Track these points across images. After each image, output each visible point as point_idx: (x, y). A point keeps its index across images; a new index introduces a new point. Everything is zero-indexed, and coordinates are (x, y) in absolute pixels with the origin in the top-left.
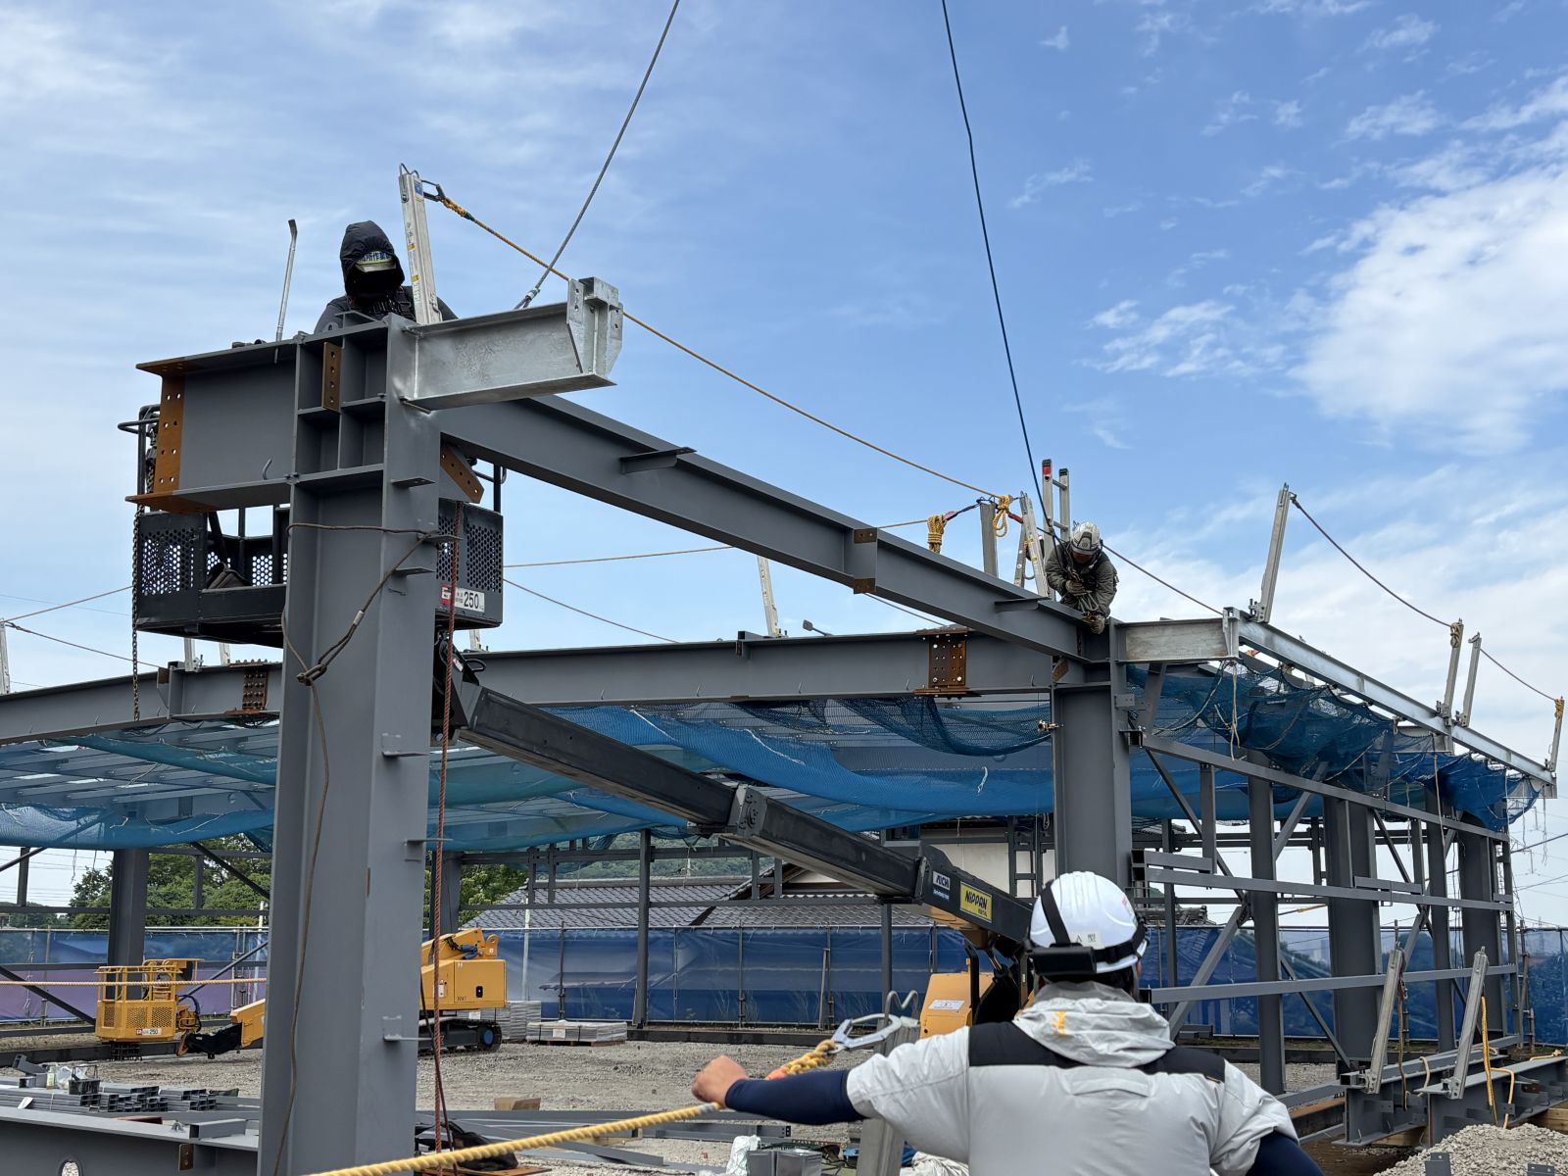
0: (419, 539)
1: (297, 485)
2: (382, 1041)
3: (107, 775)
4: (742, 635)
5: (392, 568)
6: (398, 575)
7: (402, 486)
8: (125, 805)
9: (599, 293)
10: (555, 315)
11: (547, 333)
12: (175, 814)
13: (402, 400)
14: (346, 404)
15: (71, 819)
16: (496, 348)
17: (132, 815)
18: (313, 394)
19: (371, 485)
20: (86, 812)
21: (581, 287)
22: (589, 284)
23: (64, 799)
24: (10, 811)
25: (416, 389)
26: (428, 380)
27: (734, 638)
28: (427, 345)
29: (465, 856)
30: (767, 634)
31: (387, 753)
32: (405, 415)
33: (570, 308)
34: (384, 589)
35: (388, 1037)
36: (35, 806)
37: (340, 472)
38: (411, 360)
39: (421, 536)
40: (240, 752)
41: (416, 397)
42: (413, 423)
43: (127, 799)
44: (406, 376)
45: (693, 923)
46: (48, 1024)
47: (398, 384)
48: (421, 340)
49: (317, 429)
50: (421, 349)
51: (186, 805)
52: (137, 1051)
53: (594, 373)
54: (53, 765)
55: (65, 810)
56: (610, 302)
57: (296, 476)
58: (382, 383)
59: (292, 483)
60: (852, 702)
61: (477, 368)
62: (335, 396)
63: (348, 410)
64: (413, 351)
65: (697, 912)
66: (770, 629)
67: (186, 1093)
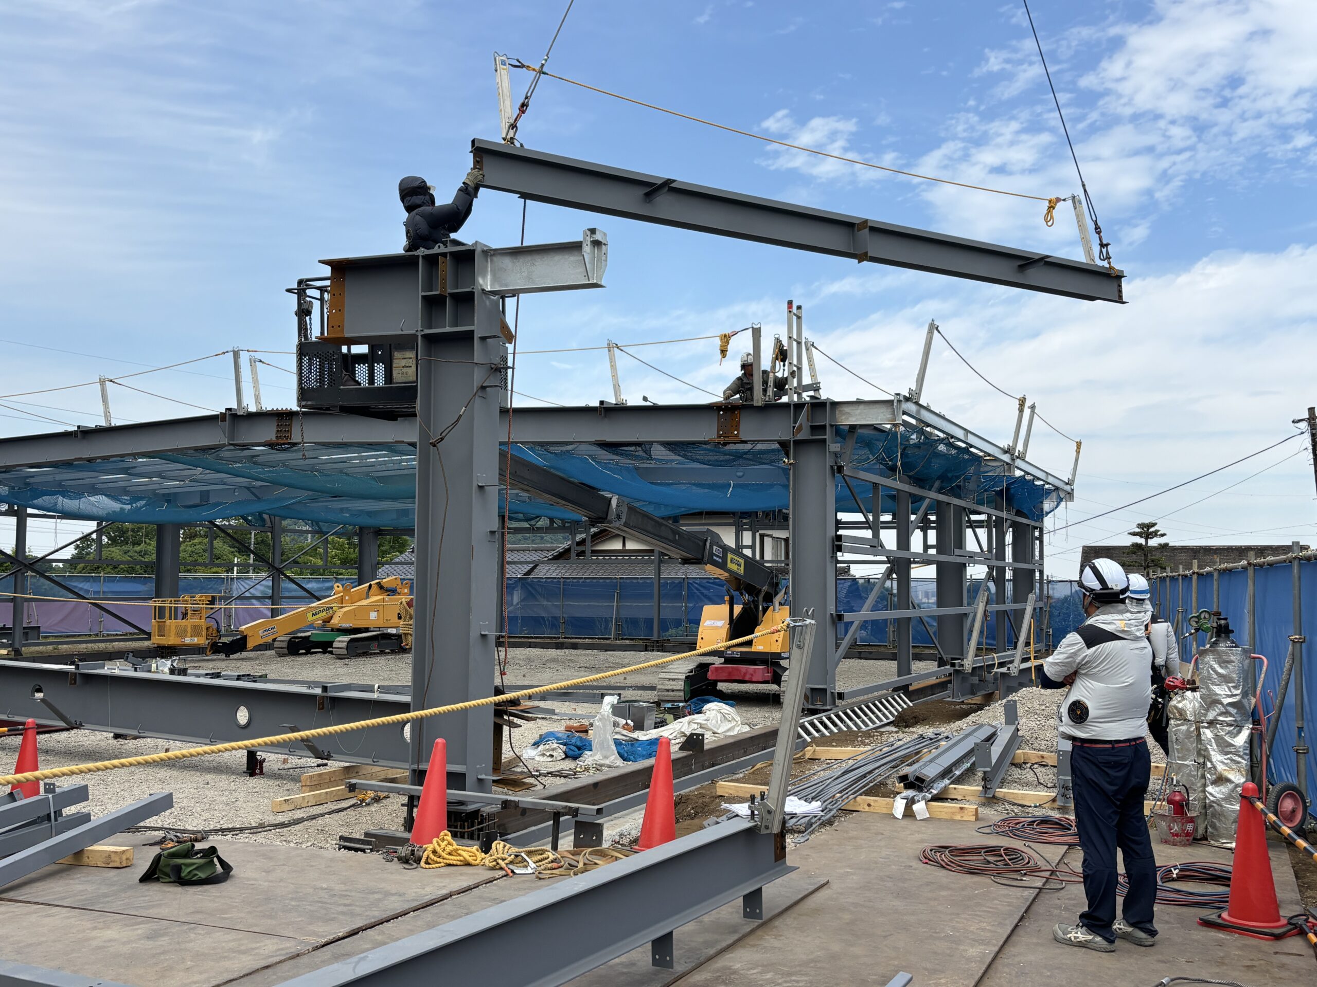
0: (492, 368)
1: (422, 336)
2: (479, 634)
3: (160, 476)
4: (602, 402)
5: (480, 385)
6: (483, 388)
7: (483, 339)
8: (164, 495)
9: (598, 237)
10: (575, 247)
11: (567, 257)
12: (197, 501)
13: (483, 290)
14: (450, 291)
15: (128, 504)
16: (537, 264)
17: (168, 501)
18: (429, 285)
19: (467, 338)
20: (141, 499)
21: (589, 233)
22: (593, 231)
23: (125, 491)
24: (90, 498)
25: (489, 283)
26: (495, 279)
27: (597, 404)
28: (495, 259)
29: (381, 530)
30: (614, 402)
31: (480, 484)
32: (484, 296)
33: (584, 245)
34: (477, 397)
35: (483, 633)
36: (106, 495)
37: (448, 329)
38: (487, 267)
39: (493, 366)
40: (255, 463)
41: (489, 288)
42: (488, 303)
43: (167, 491)
44: (484, 277)
45: (525, 574)
46: (103, 636)
47: (481, 281)
48: (491, 255)
49: (433, 304)
50: (492, 261)
51: (205, 495)
52: (175, 652)
53: (595, 281)
54: (125, 471)
55: (126, 498)
56: (603, 242)
57: (422, 330)
58: (473, 281)
59: (419, 334)
60: (671, 446)
61: (525, 274)
62: (444, 287)
63: (451, 295)
64: (487, 262)
65: (528, 568)
66: (616, 398)
67: (239, 676)
